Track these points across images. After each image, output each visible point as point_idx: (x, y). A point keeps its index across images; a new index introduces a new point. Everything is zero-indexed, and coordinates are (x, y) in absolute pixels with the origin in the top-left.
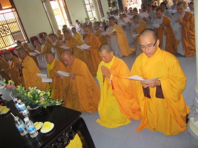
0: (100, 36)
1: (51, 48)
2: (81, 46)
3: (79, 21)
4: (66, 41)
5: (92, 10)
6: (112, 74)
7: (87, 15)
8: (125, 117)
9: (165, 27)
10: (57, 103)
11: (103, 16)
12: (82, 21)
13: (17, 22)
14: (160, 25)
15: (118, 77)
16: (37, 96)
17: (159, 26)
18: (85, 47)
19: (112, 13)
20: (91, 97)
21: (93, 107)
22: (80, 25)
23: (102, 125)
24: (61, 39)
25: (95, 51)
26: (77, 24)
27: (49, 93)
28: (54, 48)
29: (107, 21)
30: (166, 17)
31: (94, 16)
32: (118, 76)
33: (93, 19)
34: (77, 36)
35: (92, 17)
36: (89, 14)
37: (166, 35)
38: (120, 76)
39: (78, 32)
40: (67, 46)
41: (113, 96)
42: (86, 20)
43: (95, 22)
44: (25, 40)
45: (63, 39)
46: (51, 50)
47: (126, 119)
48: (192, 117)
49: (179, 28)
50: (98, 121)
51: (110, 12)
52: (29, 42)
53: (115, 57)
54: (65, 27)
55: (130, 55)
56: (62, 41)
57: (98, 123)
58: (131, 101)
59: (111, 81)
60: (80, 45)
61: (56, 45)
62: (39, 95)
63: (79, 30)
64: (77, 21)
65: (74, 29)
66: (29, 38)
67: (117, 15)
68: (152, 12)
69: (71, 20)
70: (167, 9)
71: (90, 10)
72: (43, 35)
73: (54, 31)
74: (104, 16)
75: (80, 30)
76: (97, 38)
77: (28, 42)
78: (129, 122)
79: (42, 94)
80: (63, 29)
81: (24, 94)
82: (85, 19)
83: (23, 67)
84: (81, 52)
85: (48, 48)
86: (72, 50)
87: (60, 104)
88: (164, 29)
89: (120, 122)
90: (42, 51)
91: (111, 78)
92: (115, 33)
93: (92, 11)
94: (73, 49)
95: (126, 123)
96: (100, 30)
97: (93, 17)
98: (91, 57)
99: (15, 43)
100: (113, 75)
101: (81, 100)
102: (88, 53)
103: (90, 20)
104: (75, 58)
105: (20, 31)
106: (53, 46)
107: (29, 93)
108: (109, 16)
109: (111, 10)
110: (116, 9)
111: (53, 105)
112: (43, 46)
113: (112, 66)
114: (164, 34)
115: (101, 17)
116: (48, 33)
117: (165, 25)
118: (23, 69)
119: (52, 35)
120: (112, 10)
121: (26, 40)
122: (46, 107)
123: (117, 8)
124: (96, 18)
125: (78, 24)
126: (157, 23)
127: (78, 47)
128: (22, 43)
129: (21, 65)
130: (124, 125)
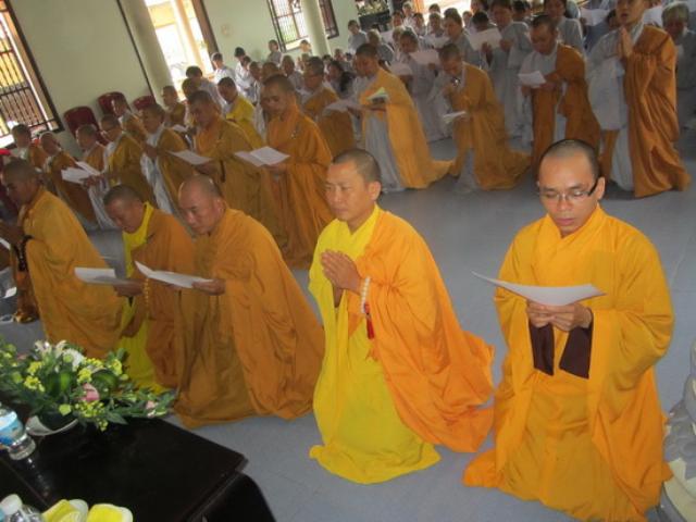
0: (324, 114)
1: (141, 155)
2: (252, 153)
3: (247, 54)
4: (199, 129)
5: (296, 10)
6: (368, 280)
7: (277, 27)
8: (419, 441)
9: (564, 86)
10: (152, 409)
11: (334, 32)
12: (257, 53)
13: (12, 51)
14: (546, 77)
15: (394, 290)
16: (65, 380)
17: (544, 81)
18: (266, 156)
19: (366, 21)
20: (290, 360)
21: (297, 396)
22: (248, 67)
23: (329, 469)
24: (178, 120)
25: (305, 173)
26: (239, 64)
27: (117, 367)
28: (150, 155)
29: (348, 55)
30: (569, 47)
31: (302, 34)
32: (392, 286)
33: (298, 43)
34: (238, 110)
35: (295, 37)
36: (285, 23)
37: (566, 115)
38: (401, 289)
39: (244, 94)
40: (199, 153)
41: (370, 359)
42: (271, 48)
43: (305, 56)
44: (47, 119)
45: (188, 120)
46: (141, 162)
47: (421, 447)
48: (676, 458)
49: (618, 78)
50: (315, 452)
51: (360, 19)
52: (60, 129)
53: (382, 212)
54: (194, 72)
55: (433, 183)
56: (185, 130)
57: (315, 460)
58: (441, 379)
59: (366, 305)
60: (250, 148)
61: (159, 143)
62: (75, 375)
63: (247, 85)
64: (239, 52)
65: (227, 84)
66: (61, 112)
67: (386, 29)
68: (514, 25)
69: (217, 49)
70: (568, 15)
71: (288, 12)
72: (113, 102)
73: (152, 87)
74: (337, 35)
75: (252, 85)
76: (313, 123)
77: (56, 127)
78: (431, 458)
79: (86, 374)
80: (186, 85)
81: (12, 379)
82: (267, 45)
83: (30, 237)
84: (254, 174)
85: (127, 155)
86: (218, 166)
87: (160, 414)
88: (561, 91)
89: (398, 461)
90: (106, 167)
91: (365, 294)
92: (379, 104)
93: (293, 14)
94: (221, 162)
95: (422, 462)
96: (326, 91)
97: (299, 37)
98: (288, 196)
99: (6, 132)
100: (372, 280)
101: (248, 371)
102: (278, 178)
103: (288, 47)
104: (227, 205)
105: (25, 88)
106: (148, 149)
107: (34, 367)
108: (356, 34)
109: (363, 10)
110: (381, 10)
111: (135, 415)
112: (110, 148)
113: (367, 247)
114: (559, 112)
115: (327, 36)
116: (131, 97)
117: (565, 80)
118: (29, 243)
119: (146, 103)
120: (368, 13)
121: (50, 121)
122: (106, 424)
123: (384, 6)
124: (308, 40)
125: (242, 64)
126: (533, 71)
127: (241, 155)
128: (35, 132)
129: (21, 230)
130: (414, 473)
